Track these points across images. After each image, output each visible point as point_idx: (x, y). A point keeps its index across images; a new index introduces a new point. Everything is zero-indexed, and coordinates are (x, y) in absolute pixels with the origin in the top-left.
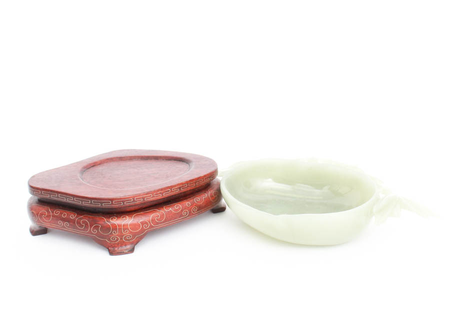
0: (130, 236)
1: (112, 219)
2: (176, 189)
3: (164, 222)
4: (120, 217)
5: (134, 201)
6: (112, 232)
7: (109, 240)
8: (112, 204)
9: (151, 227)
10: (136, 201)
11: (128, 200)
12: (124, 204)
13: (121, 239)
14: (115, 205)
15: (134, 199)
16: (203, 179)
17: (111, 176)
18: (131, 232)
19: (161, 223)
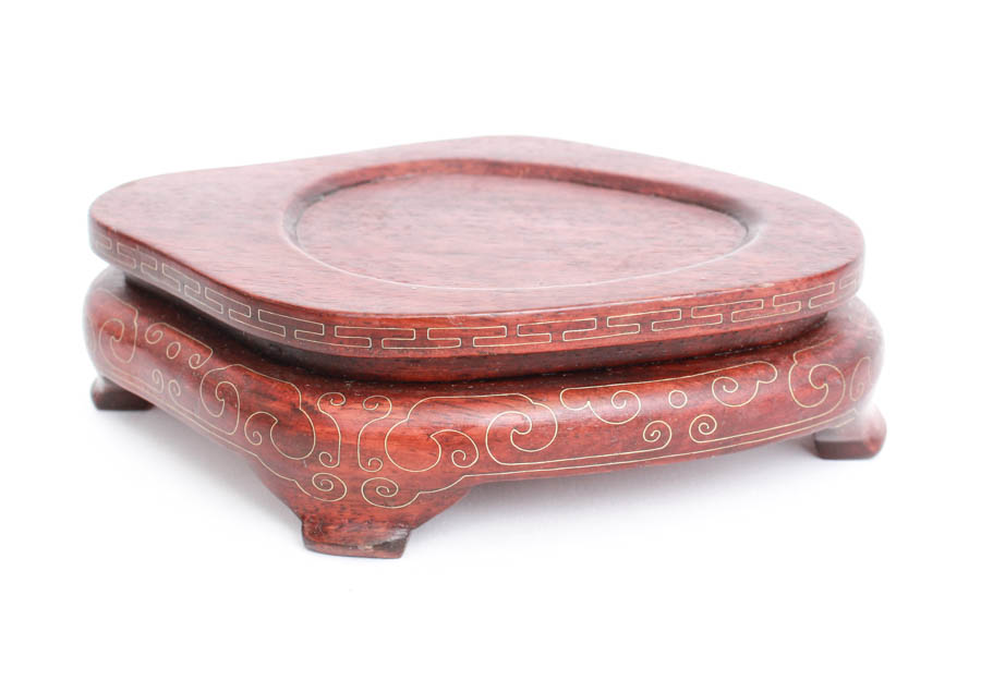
0: (393, 489)
1: (326, 399)
2: (627, 321)
3: (546, 455)
4: (359, 400)
5: (422, 340)
6: (315, 455)
7: (307, 485)
8: (330, 336)
9: (486, 463)
10: (432, 344)
11: (396, 334)
12: (377, 345)
13: (355, 490)
14: (341, 347)
15: (421, 332)
16: (768, 298)
17: (408, 227)
18: (395, 471)
19: (533, 457)
